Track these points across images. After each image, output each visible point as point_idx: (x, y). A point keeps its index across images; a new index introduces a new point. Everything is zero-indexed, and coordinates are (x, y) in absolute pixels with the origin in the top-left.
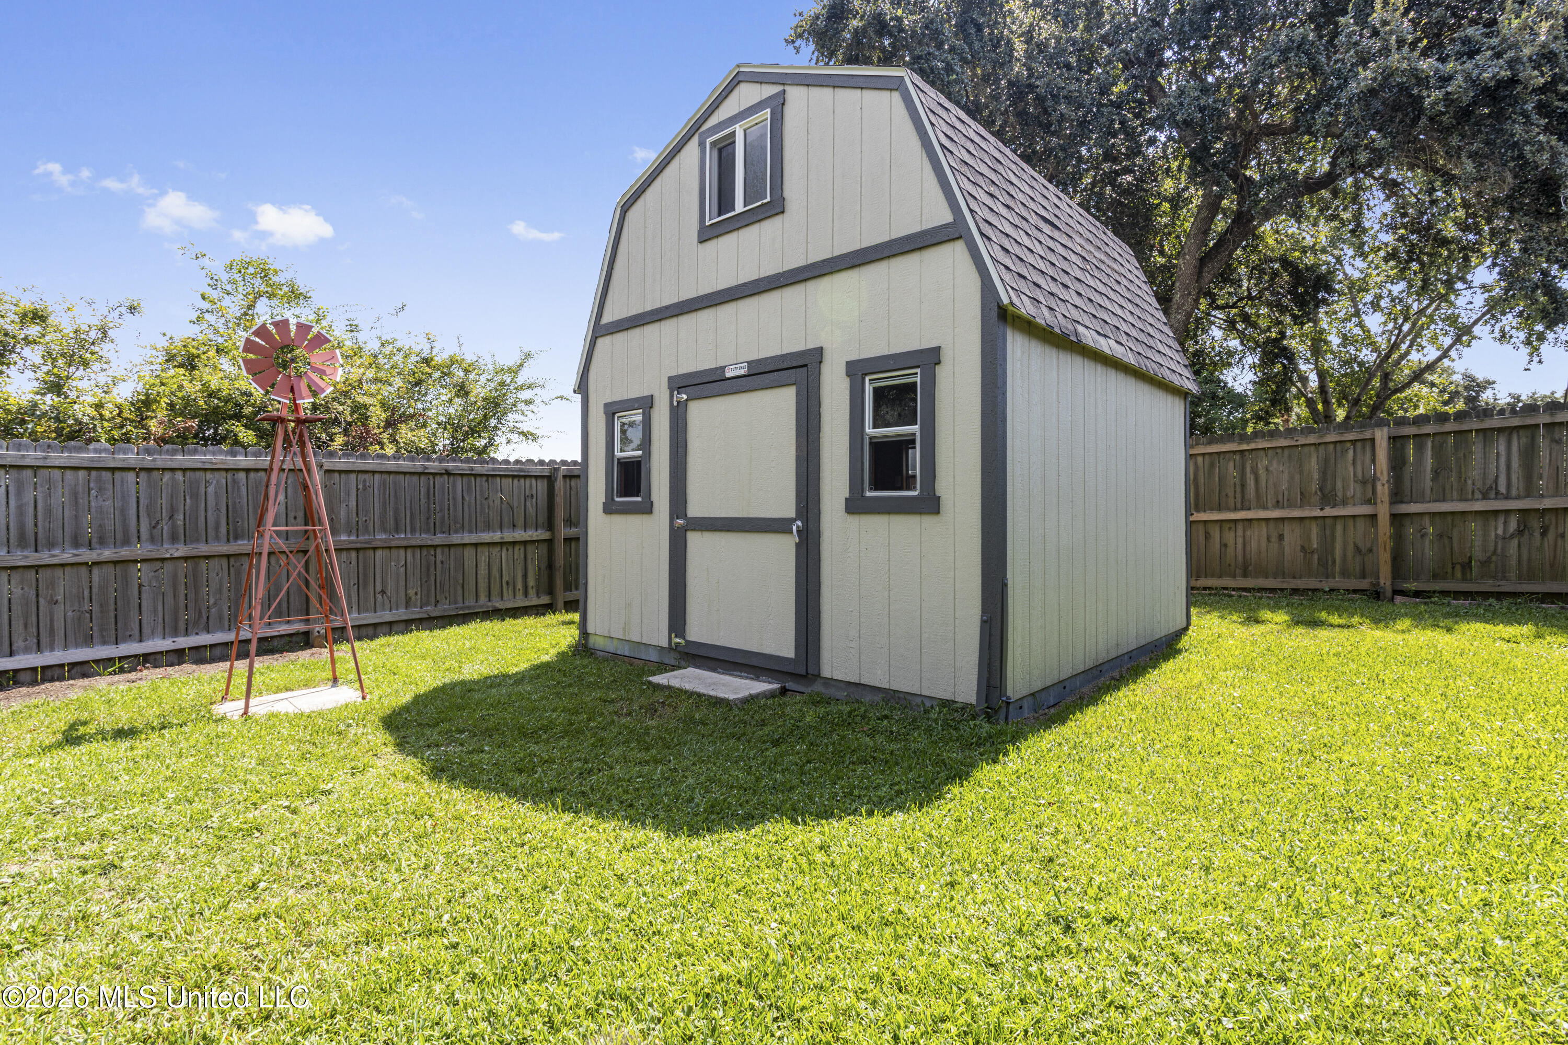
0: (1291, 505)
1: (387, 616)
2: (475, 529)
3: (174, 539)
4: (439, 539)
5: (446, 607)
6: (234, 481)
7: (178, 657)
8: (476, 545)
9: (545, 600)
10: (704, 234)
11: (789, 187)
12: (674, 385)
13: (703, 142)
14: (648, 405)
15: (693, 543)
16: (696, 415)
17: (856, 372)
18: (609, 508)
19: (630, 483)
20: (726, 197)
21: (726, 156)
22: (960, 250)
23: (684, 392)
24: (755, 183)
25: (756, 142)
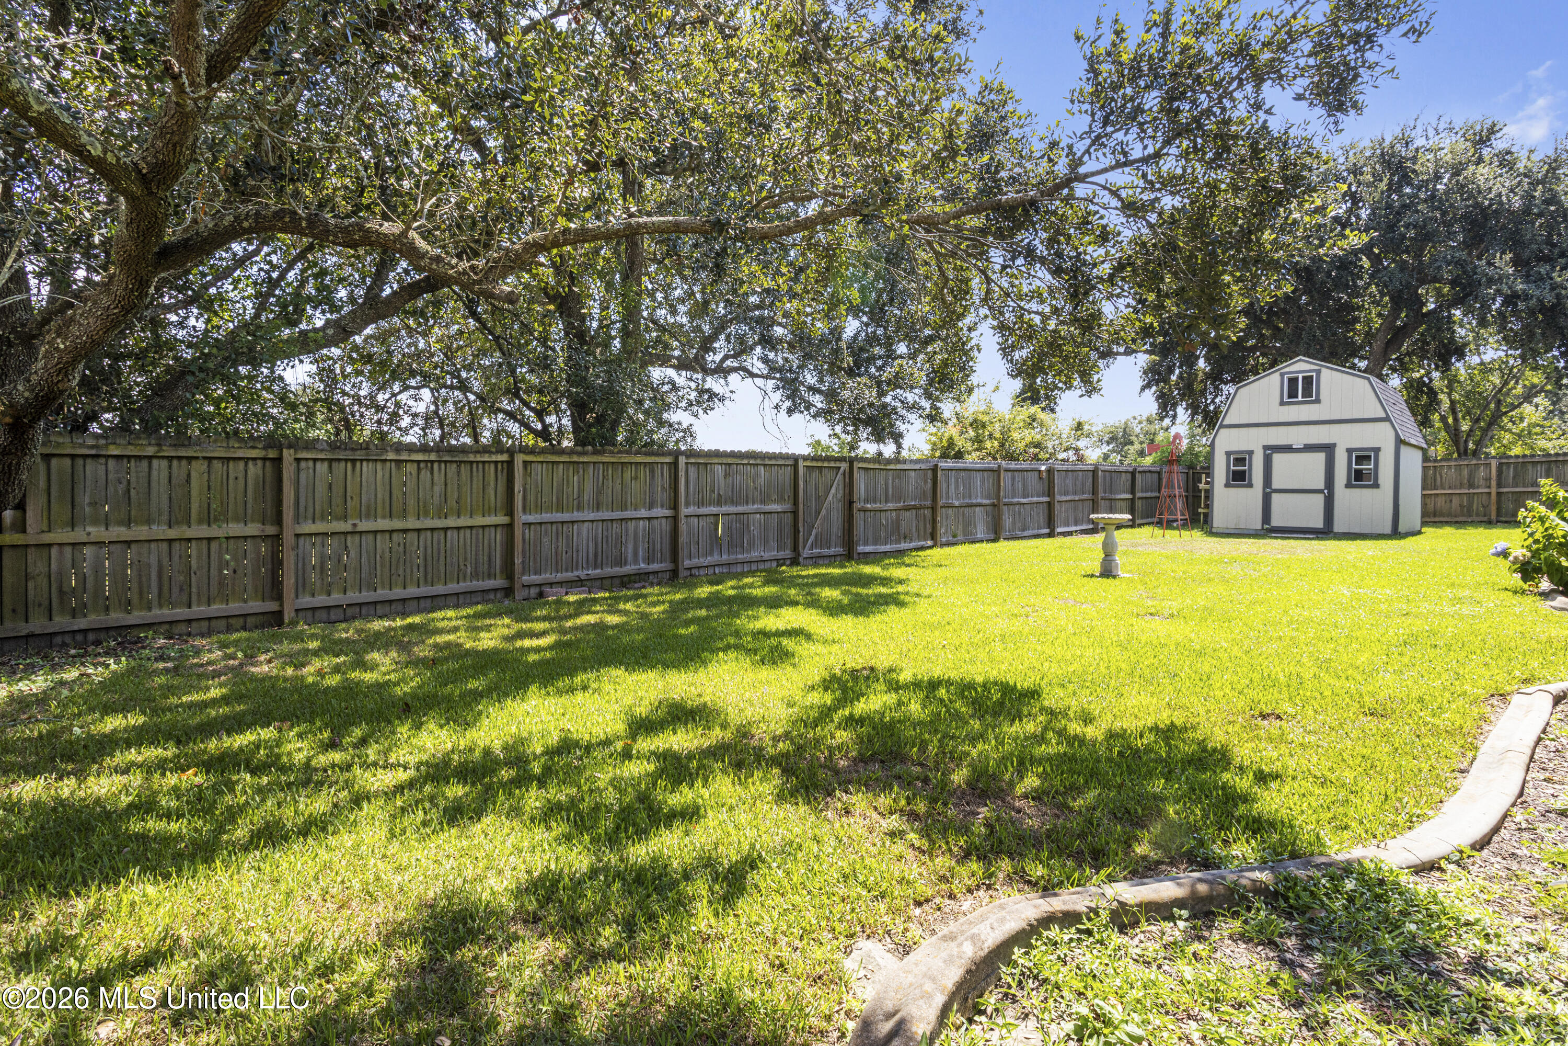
10: (1282, 403)
11: (1323, 396)
12: (1265, 448)
13: (1282, 375)
14: (1251, 453)
15: (1275, 497)
16: (1277, 458)
17: (1350, 451)
18: (1227, 485)
19: (1239, 478)
20: (1293, 394)
21: (1293, 382)
22: (1387, 424)
23: (1271, 450)
24: (1307, 392)
25: (1308, 381)
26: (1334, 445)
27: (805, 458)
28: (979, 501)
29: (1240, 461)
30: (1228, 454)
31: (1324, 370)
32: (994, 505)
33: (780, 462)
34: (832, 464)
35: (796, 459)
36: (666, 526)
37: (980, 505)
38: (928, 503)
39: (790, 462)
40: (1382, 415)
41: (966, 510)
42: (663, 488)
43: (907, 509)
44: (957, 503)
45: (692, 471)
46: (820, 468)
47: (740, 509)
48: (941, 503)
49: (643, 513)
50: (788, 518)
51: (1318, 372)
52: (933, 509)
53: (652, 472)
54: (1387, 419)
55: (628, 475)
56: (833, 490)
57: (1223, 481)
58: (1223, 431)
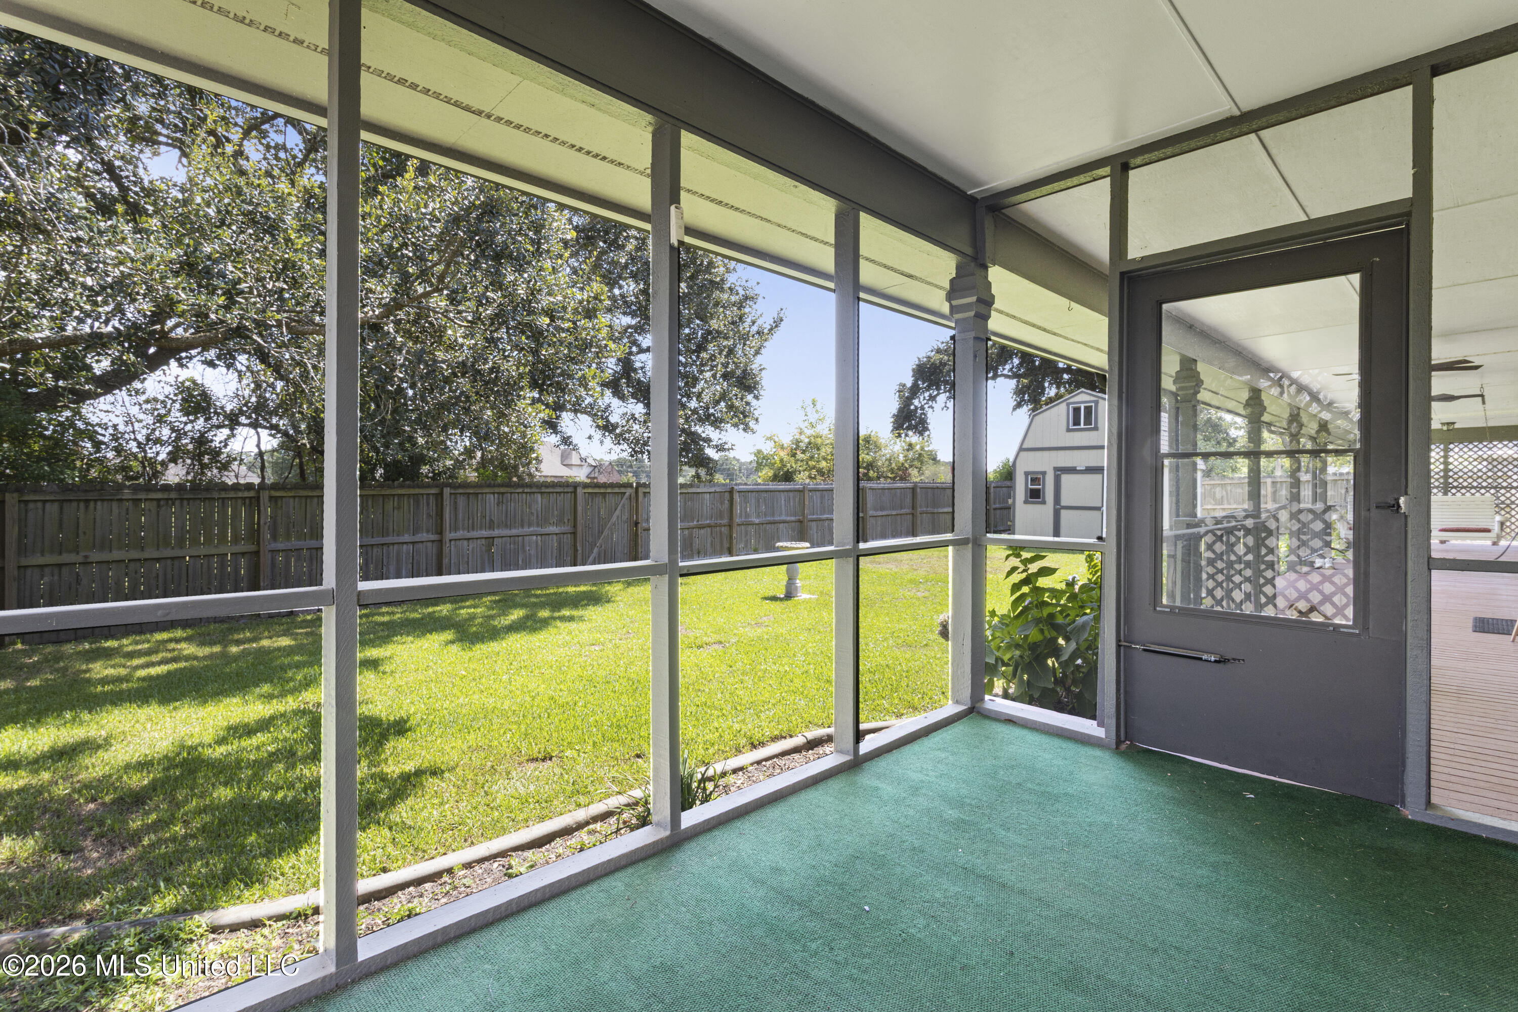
6: (899, 492)
10: (1069, 430)
11: (1100, 425)
12: (1056, 469)
13: (1068, 405)
14: (1044, 473)
15: (1063, 513)
16: (1065, 478)
18: (1026, 502)
19: (1035, 495)
20: (1076, 422)
21: (1077, 411)
23: (1060, 471)
24: (1088, 421)
25: (1088, 410)
27: (585, 485)
28: (783, 518)
29: (1035, 481)
30: (1027, 474)
31: (1101, 401)
32: (801, 522)
33: (558, 490)
34: (616, 490)
35: (575, 486)
36: (432, 549)
37: (784, 522)
38: (725, 521)
39: (570, 489)
41: (768, 527)
42: (429, 516)
43: (701, 527)
44: (757, 521)
45: (461, 501)
46: (604, 494)
47: (514, 532)
48: (737, 520)
49: (407, 538)
50: (567, 539)
51: (1097, 403)
52: (730, 526)
53: (417, 503)
55: (389, 505)
56: (618, 512)
57: (1023, 498)
58: (1022, 454)
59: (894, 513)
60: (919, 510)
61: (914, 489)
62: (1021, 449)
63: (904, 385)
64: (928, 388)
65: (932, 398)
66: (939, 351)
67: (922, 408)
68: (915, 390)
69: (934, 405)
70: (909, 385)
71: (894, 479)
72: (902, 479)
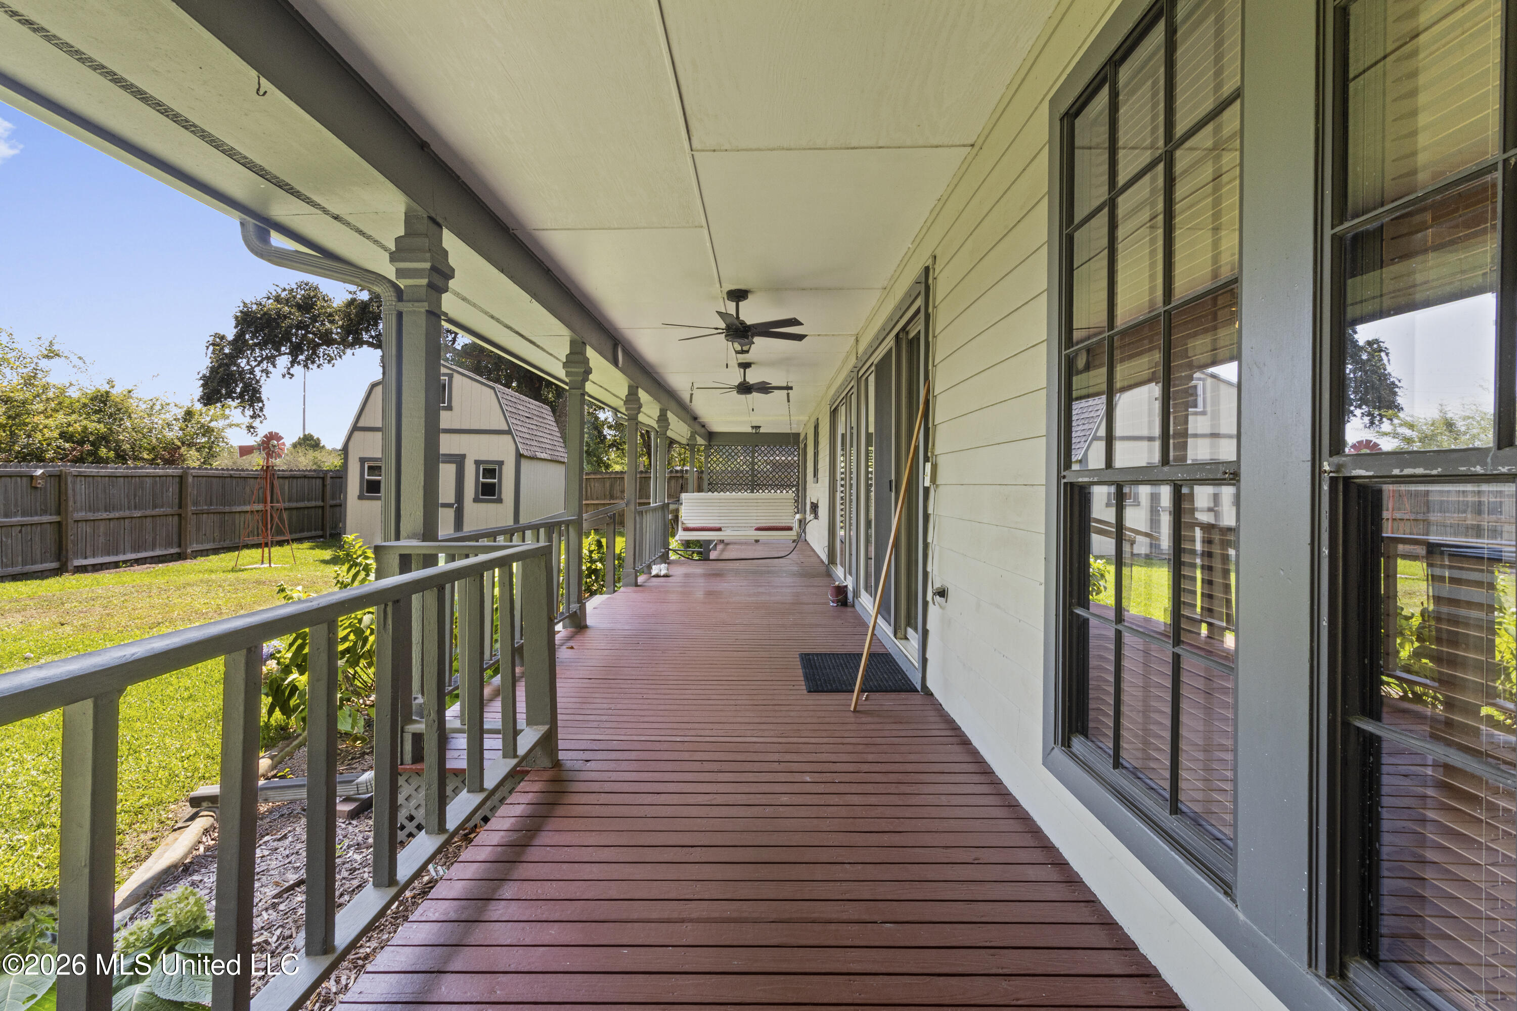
0: (601, 499)
1: (208, 546)
2: (240, 505)
3: (135, 508)
4: (227, 509)
5: (227, 544)
6: (156, 481)
7: (139, 562)
8: (240, 512)
9: (320, 533)
11: (454, 404)
17: (478, 463)
18: (361, 497)
19: (372, 488)
22: (510, 437)
26: (463, 457)
29: (374, 470)
30: (362, 461)
31: (456, 375)
40: (507, 428)
51: (451, 377)
54: (509, 432)
57: (357, 493)
58: (357, 434)
59: (137, 514)
60: (191, 508)
61: (182, 479)
62: (355, 428)
63: (222, 338)
64: (262, 345)
65: (271, 359)
66: (278, 299)
67: (252, 372)
68: (239, 346)
69: (271, 368)
70: (230, 337)
71: (152, 462)
72: (170, 462)
